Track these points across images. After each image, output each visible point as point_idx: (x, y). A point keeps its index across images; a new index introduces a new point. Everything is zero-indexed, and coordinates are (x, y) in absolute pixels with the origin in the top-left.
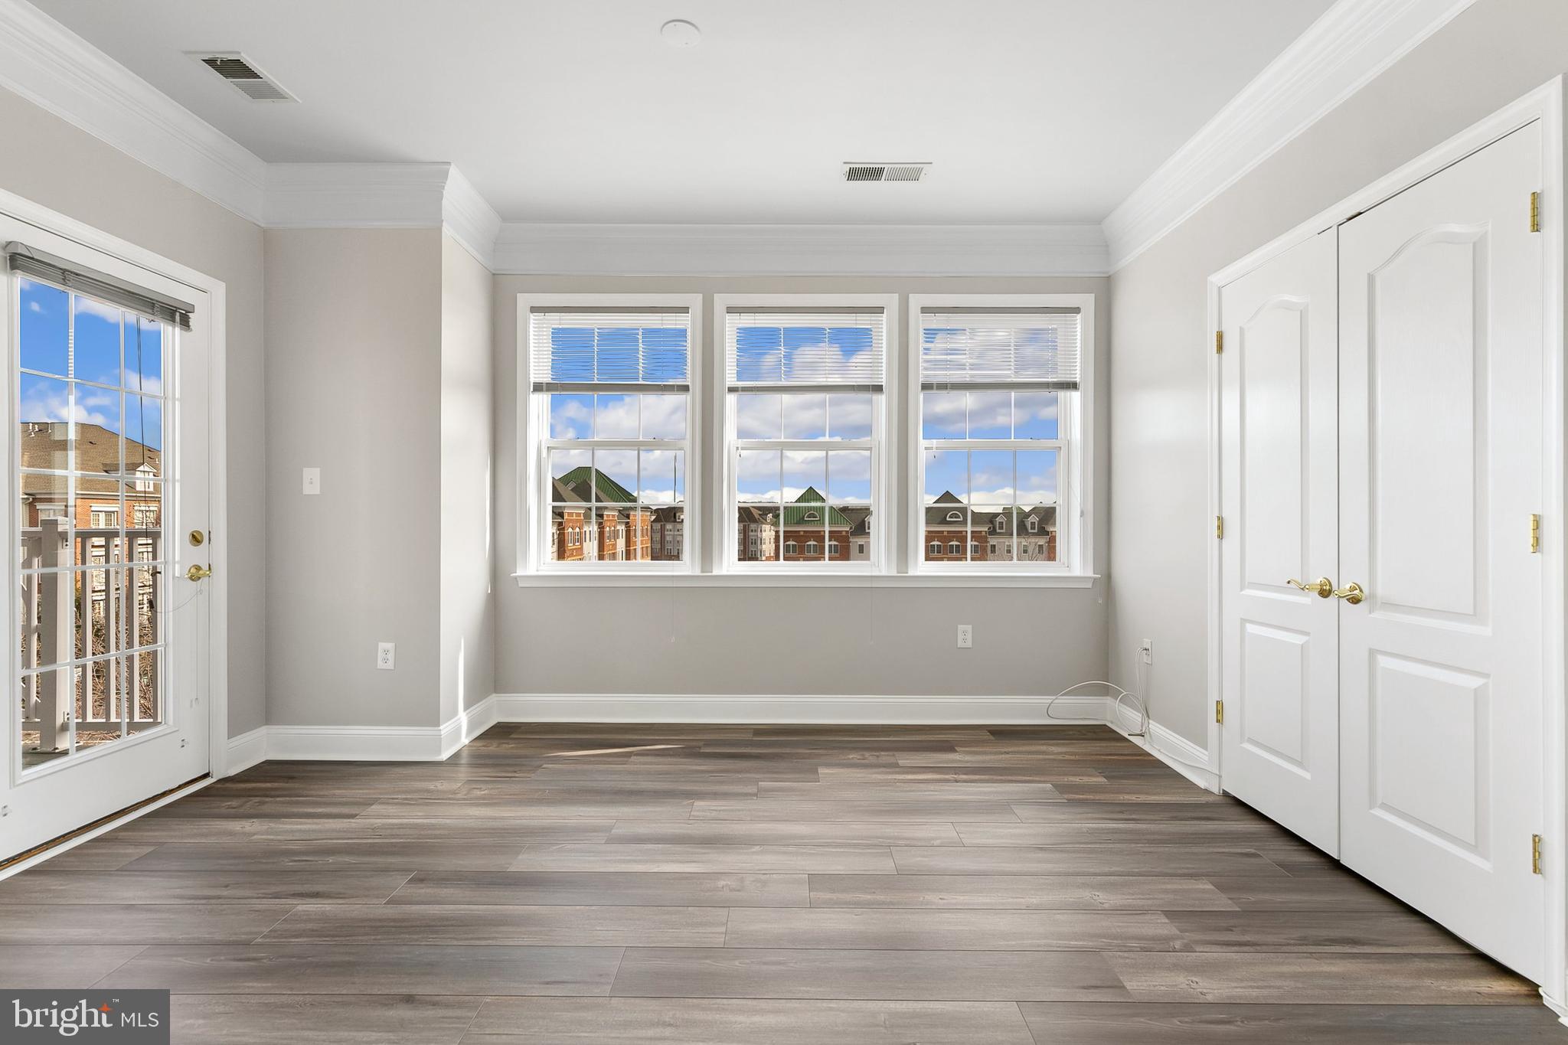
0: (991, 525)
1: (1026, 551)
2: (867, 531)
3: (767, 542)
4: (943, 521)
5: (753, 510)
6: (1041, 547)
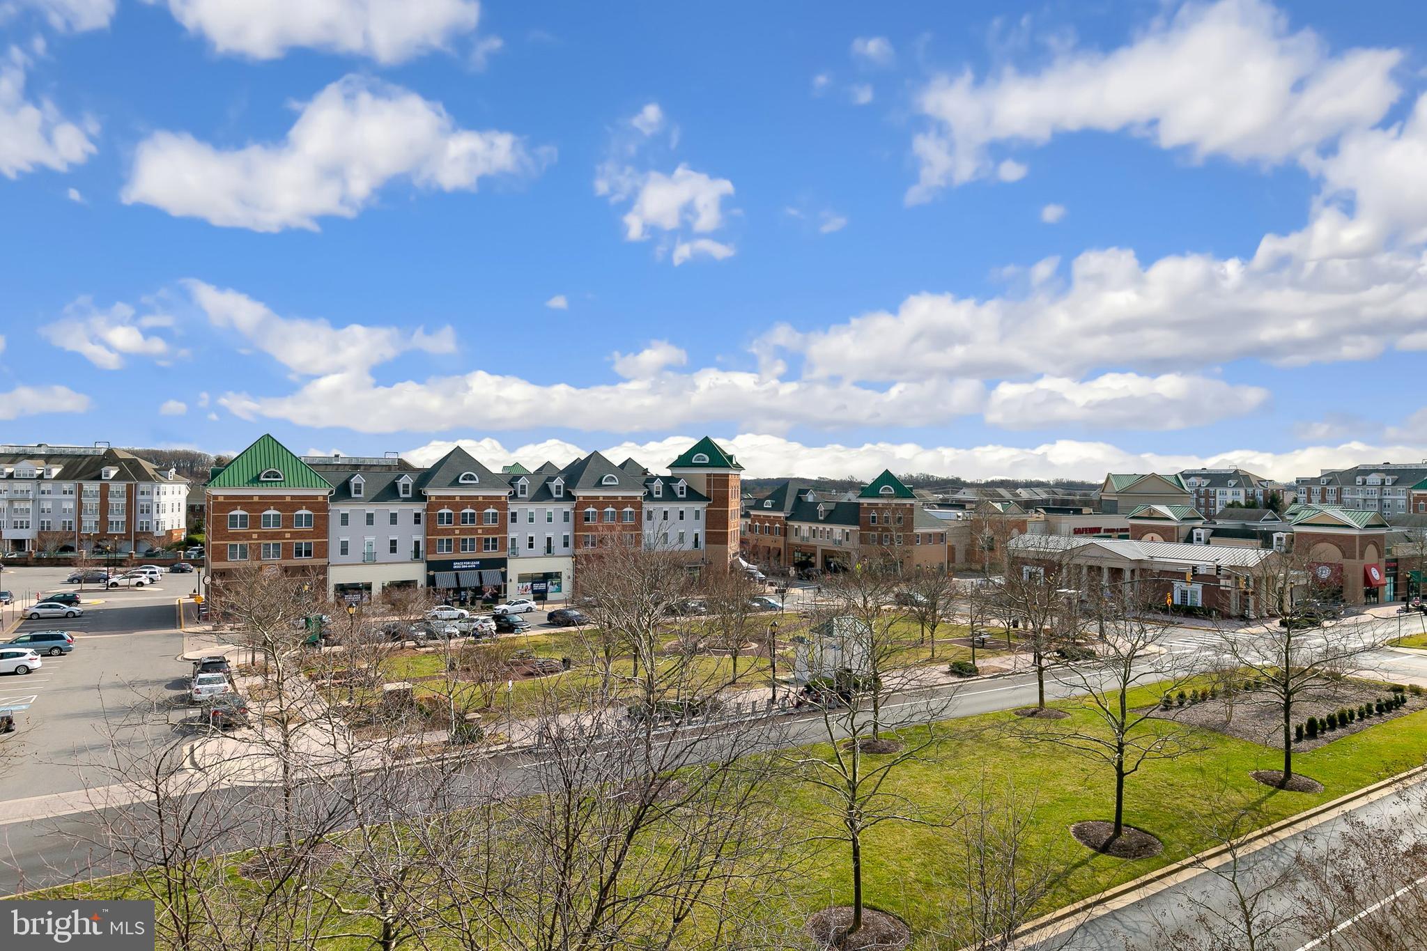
0: (512, 490)
1: (550, 520)
2: (353, 495)
3: (169, 508)
4: (455, 483)
5: (143, 462)
6: (566, 514)
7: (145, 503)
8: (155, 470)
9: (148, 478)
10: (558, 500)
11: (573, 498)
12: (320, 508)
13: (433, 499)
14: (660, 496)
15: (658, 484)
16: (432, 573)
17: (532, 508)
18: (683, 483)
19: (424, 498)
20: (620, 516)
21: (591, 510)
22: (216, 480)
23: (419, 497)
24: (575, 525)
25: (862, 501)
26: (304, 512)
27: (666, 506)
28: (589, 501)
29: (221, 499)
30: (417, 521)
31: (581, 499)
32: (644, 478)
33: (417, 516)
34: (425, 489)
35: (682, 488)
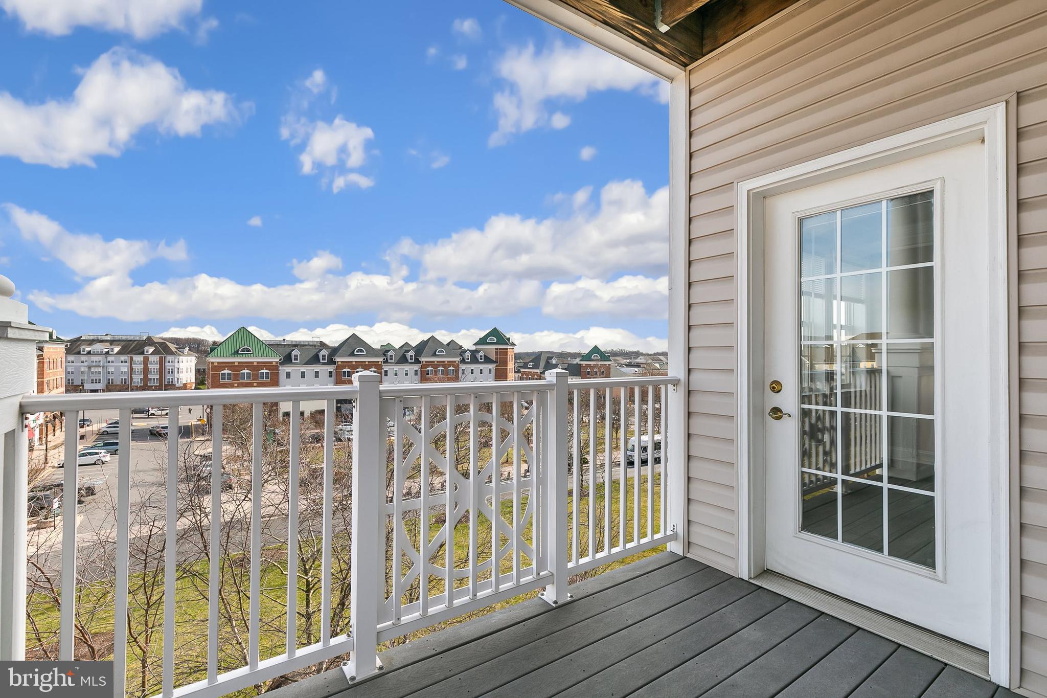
0: (385, 357)
1: (406, 374)
2: (293, 361)
3: (184, 371)
4: (352, 354)
5: (169, 344)
6: (416, 371)
7: (170, 368)
8: (176, 348)
9: (172, 353)
10: (411, 363)
11: (420, 362)
12: (274, 368)
13: (340, 363)
14: (469, 360)
15: (468, 354)
16: (339, 405)
17: (397, 368)
18: (482, 353)
19: (334, 363)
20: (447, 372)
21: (430, 369)
22: (213, 353)
23: (331, 362)
24: (421, 377)
25: (582, 363)
26: (264, 371)
27: (473, 366)
28: (429, 364)
29: (216, 364)
30: (331, 376)
31: (424, 363)
32: (460, 351)
33: (331, 373)
34: (335, 357)
35: (481, 356)
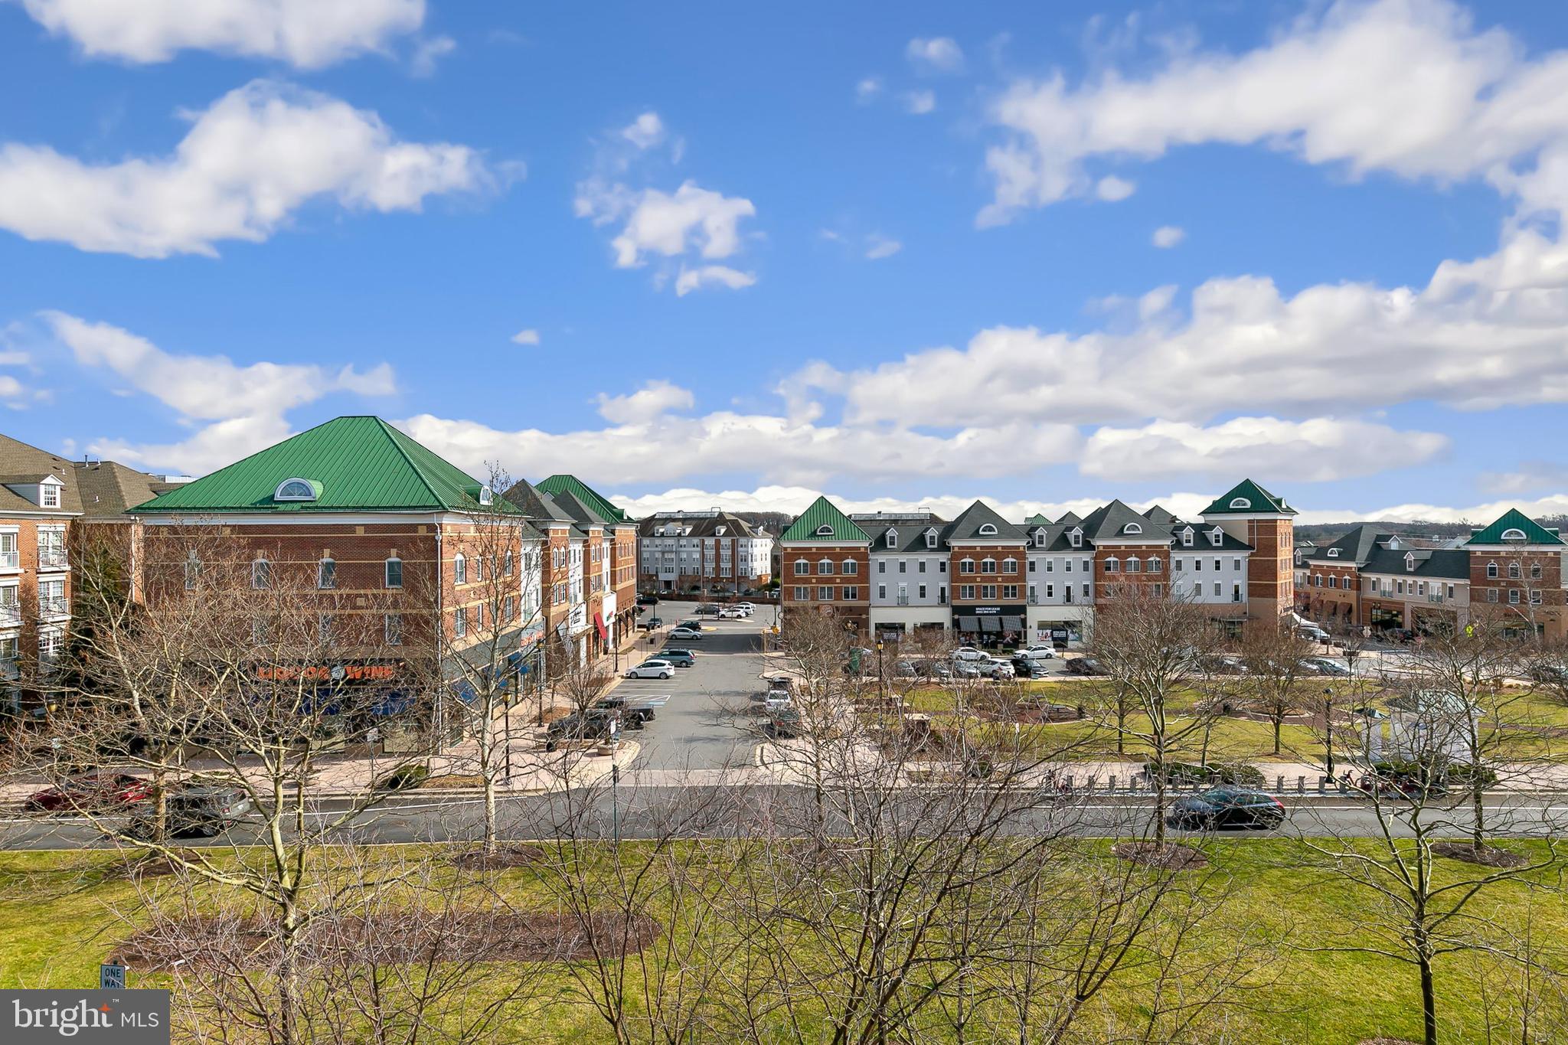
0: (1030, 540)
1: (1069, 569)
2: (889, 546)
3: (759, 558)
4: (976, 534)
5: (742, 522)
6: (1086, 563)
7: (743, 554)
8: (750, 528)
9: (745, 535)
10: (1077, 549)
11: (1093, 548)
12: (862, 556)
13: (956, 549)
14: (1191, 544)
15: (1188, 532)
16: (956, 617)
17: (1050, 557)
18: (1218, 531)
19: (948, 549)
20: (1145, 566)
21: (1112, 559)
22: (786, 534)
23: (944, 547)
24: (1096, 574)
25: (1472, 548)
26: (850, 561)
27: (1199, 556)
28: (1109, 550)
29: (789, 550)
30: (943, 570)
31: (1101, 548)
32: (1172, 526)
33: (943, 564)
34: (950, 540)
35: (1217, 536)
